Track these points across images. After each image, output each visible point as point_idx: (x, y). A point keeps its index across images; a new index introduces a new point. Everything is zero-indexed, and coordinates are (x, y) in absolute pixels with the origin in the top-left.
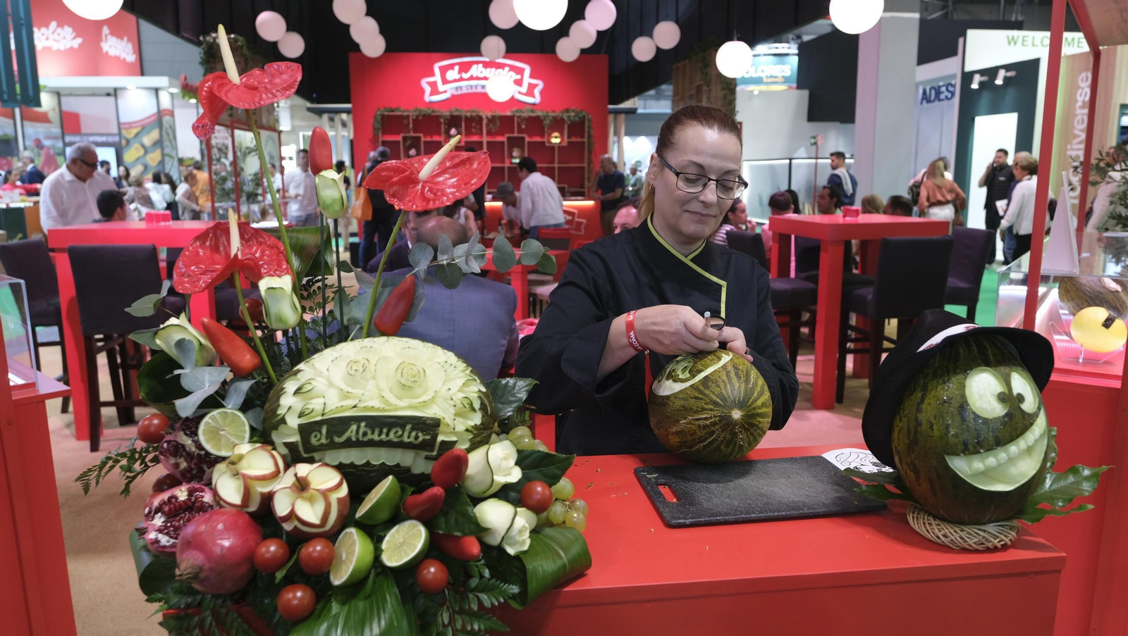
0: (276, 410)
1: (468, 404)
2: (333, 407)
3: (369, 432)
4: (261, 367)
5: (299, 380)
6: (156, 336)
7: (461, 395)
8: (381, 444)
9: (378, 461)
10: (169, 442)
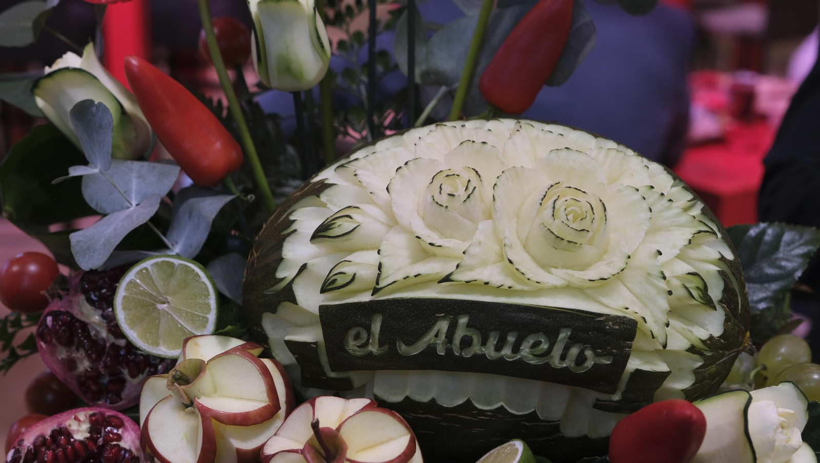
0: (275, 270)
1: (698, 288)
2: (399, 276)
3: (476, 339)
4: (243, 169)
5: (324, 205)
6: (37, 91)
7: (684, 268)
8: (499, 368)
9: (489, 404)
10: (56, 315)
